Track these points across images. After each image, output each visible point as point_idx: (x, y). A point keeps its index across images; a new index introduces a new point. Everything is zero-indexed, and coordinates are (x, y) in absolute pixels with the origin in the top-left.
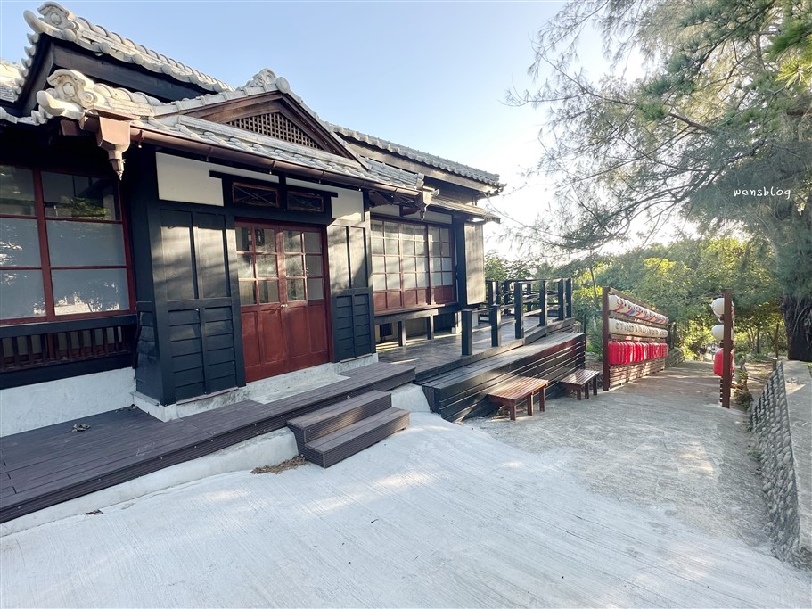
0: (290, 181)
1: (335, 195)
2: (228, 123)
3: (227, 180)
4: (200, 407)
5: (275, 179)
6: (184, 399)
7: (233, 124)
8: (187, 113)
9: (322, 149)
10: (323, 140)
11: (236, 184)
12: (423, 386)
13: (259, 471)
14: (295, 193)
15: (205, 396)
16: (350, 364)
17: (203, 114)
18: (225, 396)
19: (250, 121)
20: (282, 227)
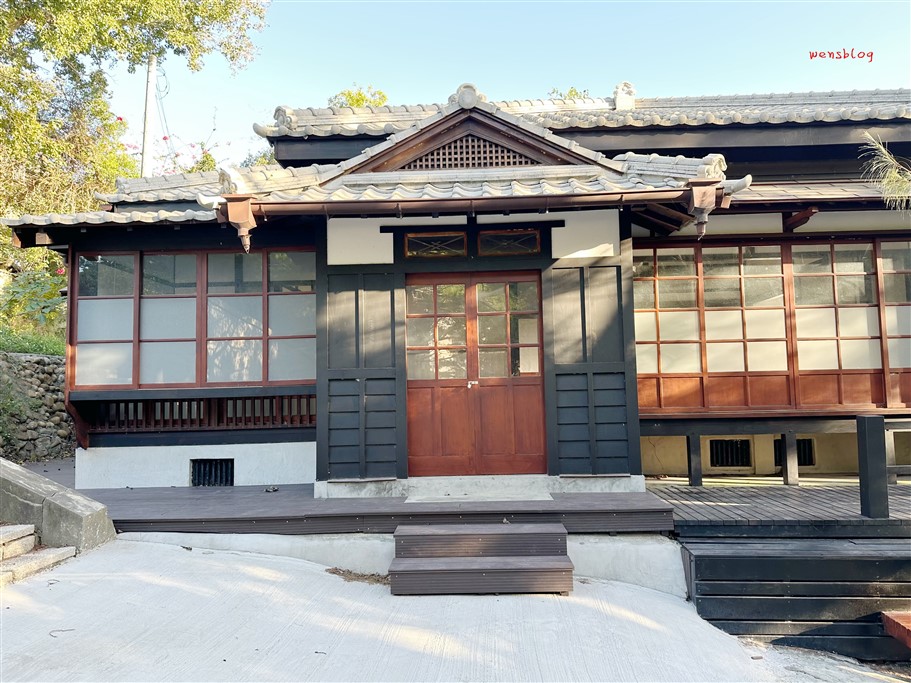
0: (482, 219)
1: (561, 224)
2: (403, 168)
3: (399, 233)
4: (351, 491)
5: (462, 220)
6: (337, 477)
7: (410, 167)
8: (354, 171)
9: (538, 163)
10: (539, 150)
11: (410, 235)
12: (683, 547)
13: (335, 571)
14: (491, 232)
15: (358, 480)
16: (580, 482)
17: (371, 167)
18: (380, 485)
19: (430, 157)
20: (474, 279)
